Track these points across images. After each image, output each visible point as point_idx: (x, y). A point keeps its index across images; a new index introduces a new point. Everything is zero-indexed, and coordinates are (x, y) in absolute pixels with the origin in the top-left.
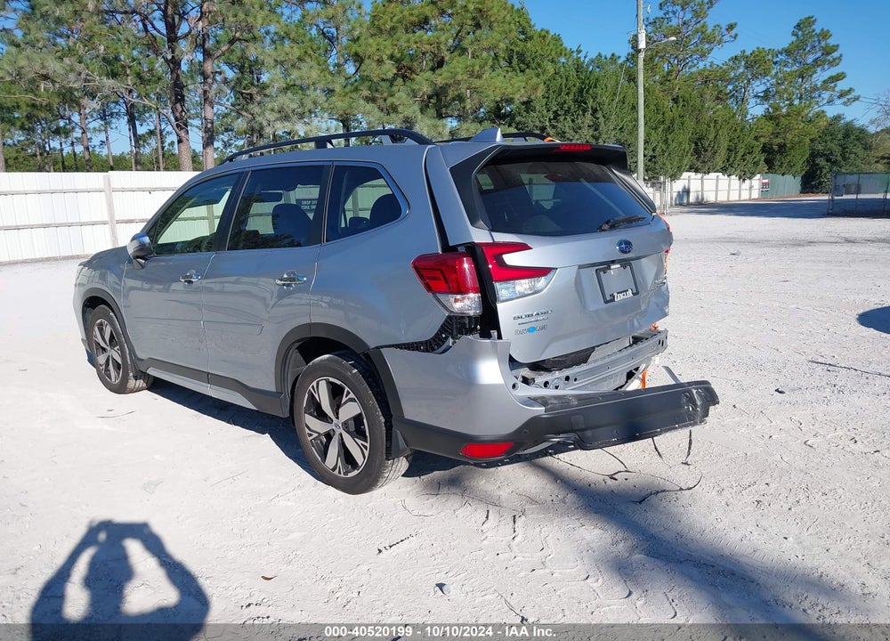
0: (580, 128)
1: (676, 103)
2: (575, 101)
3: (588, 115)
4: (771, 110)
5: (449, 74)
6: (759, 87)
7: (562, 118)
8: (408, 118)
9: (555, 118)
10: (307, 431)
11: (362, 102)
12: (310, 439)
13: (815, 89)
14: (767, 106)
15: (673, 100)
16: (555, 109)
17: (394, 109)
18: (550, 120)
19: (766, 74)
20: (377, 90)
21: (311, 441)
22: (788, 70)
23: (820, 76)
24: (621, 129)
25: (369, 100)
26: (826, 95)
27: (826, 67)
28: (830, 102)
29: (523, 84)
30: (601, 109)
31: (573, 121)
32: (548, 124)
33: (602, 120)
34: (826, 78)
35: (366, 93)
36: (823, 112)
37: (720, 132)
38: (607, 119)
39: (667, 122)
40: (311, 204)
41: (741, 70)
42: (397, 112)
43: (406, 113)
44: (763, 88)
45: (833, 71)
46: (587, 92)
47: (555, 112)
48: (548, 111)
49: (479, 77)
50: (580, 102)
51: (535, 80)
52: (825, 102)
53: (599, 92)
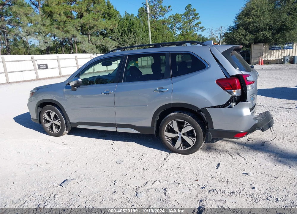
0: (130, 38)
1: (156, 30)
2: (127, 29)
3: (132, 34)
4: (182, 33)
5: (87, 20)
6: (178, 25)
7: (124, 35)
8: (74, 35)
9: (122, 35)
10: (166, 137)
11: (55, 29)
12: (167, 140)
13: (193, 26)
14: (181, 32)
15: (155, 29)
16: (121, 32)
17: (68, 32)
18: (120, 36)
19: (180, 21)
20: (60, 25)
21: (168, 141)
22: (185, 20)
23: (194, 23)
24: (142, 39)
25: (58, 28)
26: (196, 28)
27: (195, 20)
28: (197, 30)
29: (111, 23)
30: (136, 32)
31: (127, 36)
32: (119, 37)
33: (136, 36)
34: (196, 23)
35: (56, 26)
36: (196, 33)
37: (170, 40)
38: (138, 36)
39: (155, 37)
40: (43, 66)
41: (173, 20)
42: (69, 33)
43: (73, 33)
44: (179, 26)
45: (198, 21)
46: (131, 27)
47: (121, 33)
48: (119, 33)
49: (97, 21)
50: (129, 30)
51: (115, 22)
52: (196, 30)
53: (135, 27)
